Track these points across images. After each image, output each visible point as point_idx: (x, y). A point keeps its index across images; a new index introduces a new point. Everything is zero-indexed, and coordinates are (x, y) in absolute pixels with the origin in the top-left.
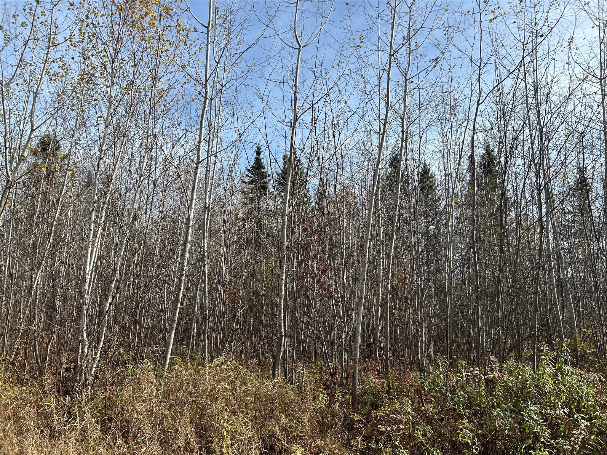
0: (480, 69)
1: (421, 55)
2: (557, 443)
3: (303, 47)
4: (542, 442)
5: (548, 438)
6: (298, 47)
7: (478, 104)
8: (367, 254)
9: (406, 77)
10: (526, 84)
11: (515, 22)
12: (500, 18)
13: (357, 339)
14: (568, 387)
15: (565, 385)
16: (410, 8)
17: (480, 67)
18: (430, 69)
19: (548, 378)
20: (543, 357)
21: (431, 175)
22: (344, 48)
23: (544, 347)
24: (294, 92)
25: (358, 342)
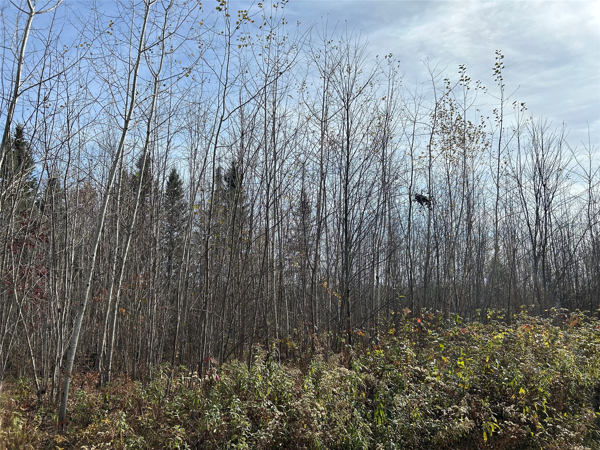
0: (225, 88)
1: (176, 61)
2: (256, 435)
3: (37, 13)
4: (244, 436)
5: (249, 431)
6: (29, 12)
7: (221, 121)
8: (94, 257)
9: (156, 79)
10: (266, 112)
11: (260, 55)
12: (249, 47)
13: (72, 352)
14: (274, 381)
15: (271, 381)
16: (166, 10)
17: (225, 86)
18: (181, 76)
19: (259, 375)
20: (257, 356)
21: (180, 181)
22: (86, 29)
23: (258, 347)
24: (18, 62)
25: (72, 354)
